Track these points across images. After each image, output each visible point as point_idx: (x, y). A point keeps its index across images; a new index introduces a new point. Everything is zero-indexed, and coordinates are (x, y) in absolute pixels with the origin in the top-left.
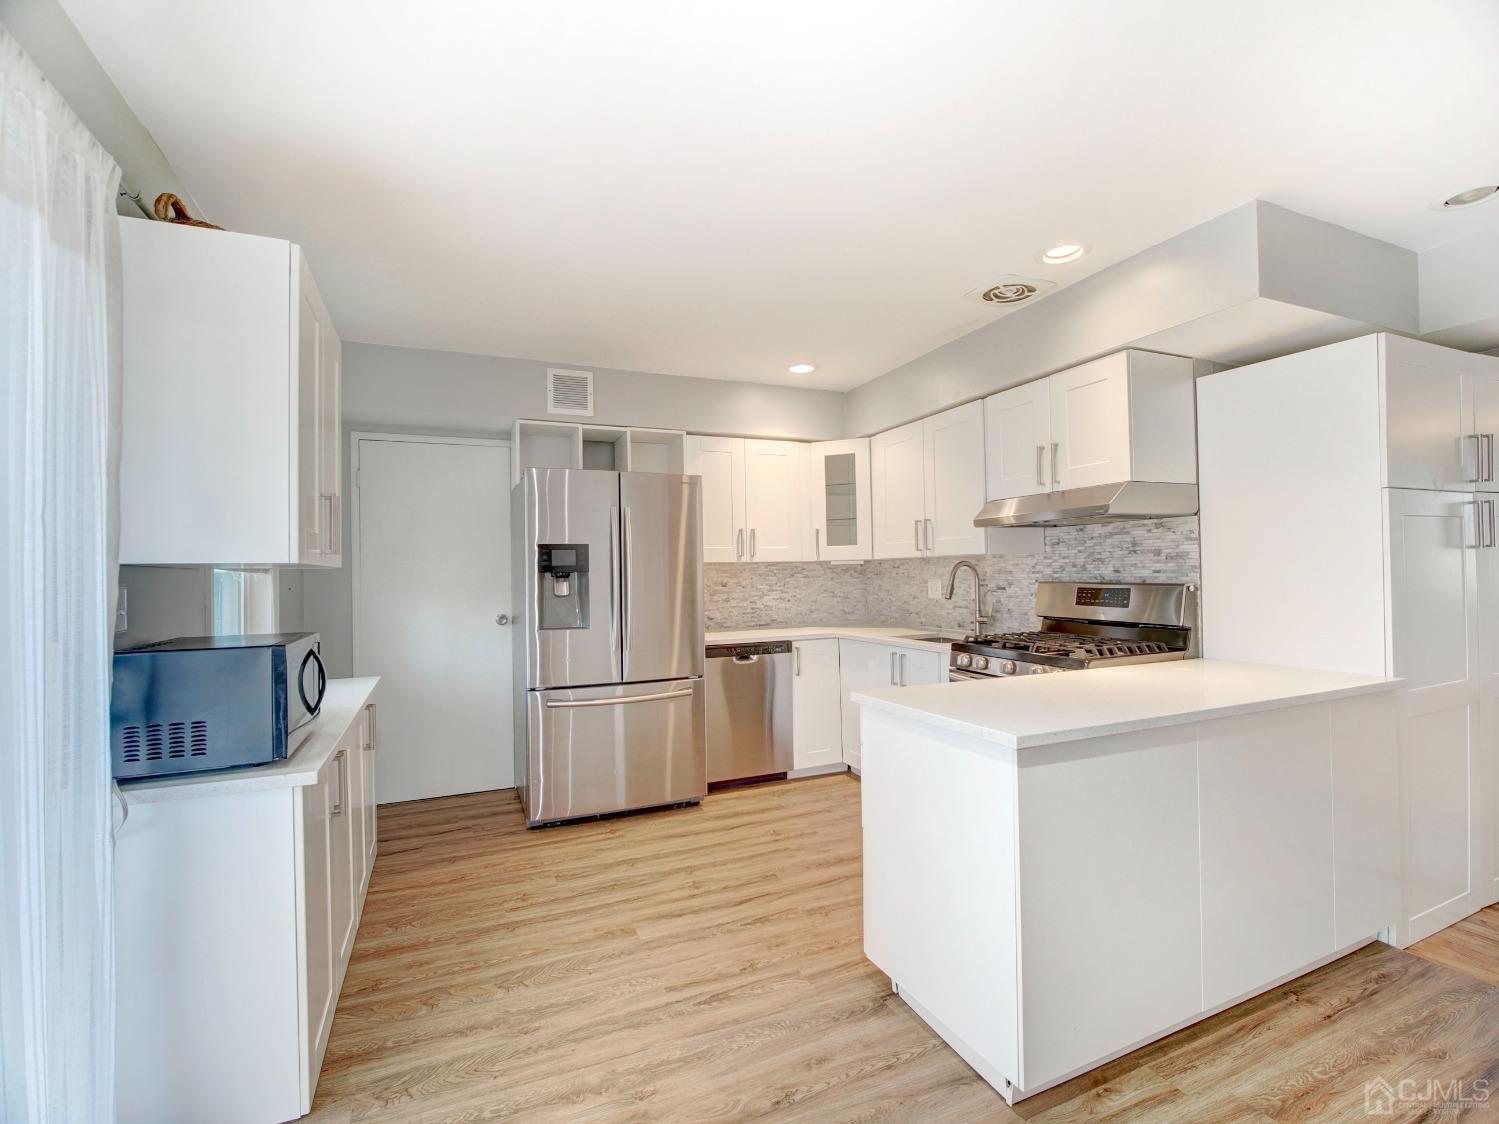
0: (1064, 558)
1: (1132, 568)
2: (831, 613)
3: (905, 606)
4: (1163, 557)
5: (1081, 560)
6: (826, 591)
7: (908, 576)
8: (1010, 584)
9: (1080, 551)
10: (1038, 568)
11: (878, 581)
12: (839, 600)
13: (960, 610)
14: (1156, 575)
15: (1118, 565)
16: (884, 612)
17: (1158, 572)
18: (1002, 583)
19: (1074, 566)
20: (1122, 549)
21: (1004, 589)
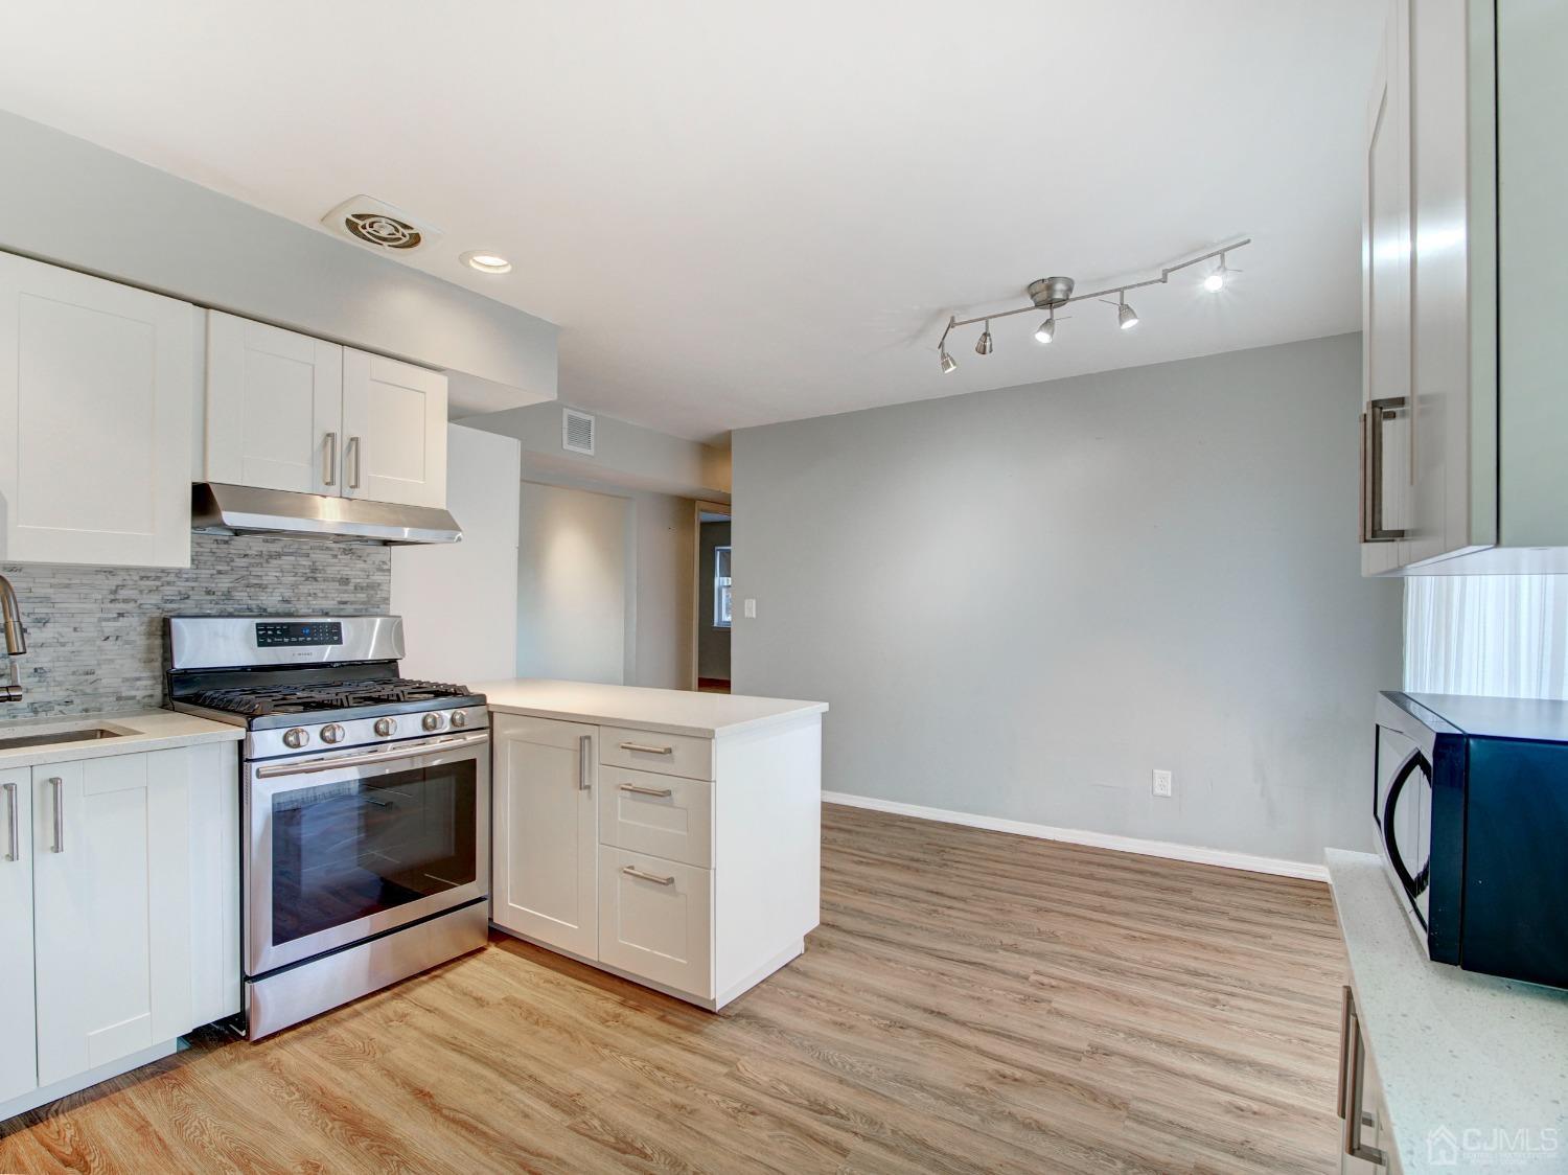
0: (187, 580)
1: (310, 598)
4: (351, 587)
5: (224, 583)
14: (342, 606)
15: (288, 594)
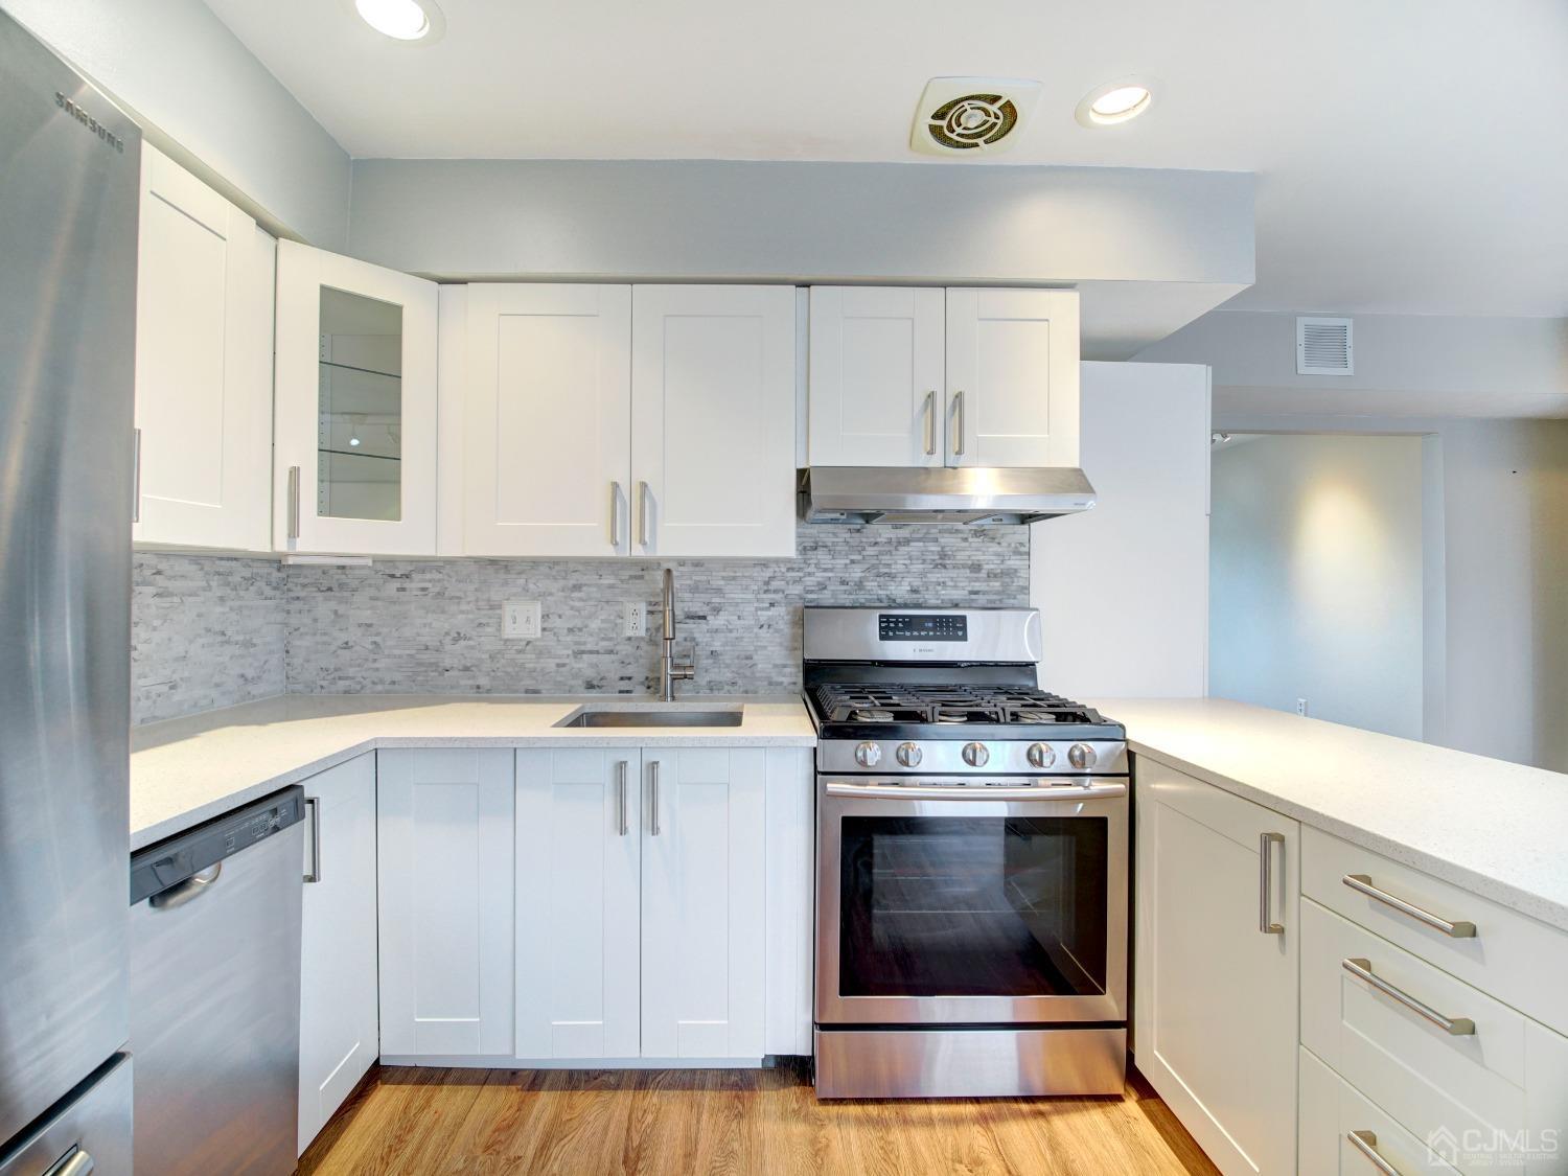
0: (825, 570)
1: (939, 588)
2: (217, 685)
3: (426, 657)
4: (983, 574)
5: (856, 573)
6: (208, 630)
7: (440, 595)
8: (717, 610)
9: (853, 562)
10: (775, 584)
11: (333, 605)
12: (237, 650)
13: (594, 658)
14: (973, 597)
15: (917, 583)
16: (351, 672)
17: (976, 593)
18: (697, 608)
19: (843, 582)
20: (924, 562)
21: (704, 618)
